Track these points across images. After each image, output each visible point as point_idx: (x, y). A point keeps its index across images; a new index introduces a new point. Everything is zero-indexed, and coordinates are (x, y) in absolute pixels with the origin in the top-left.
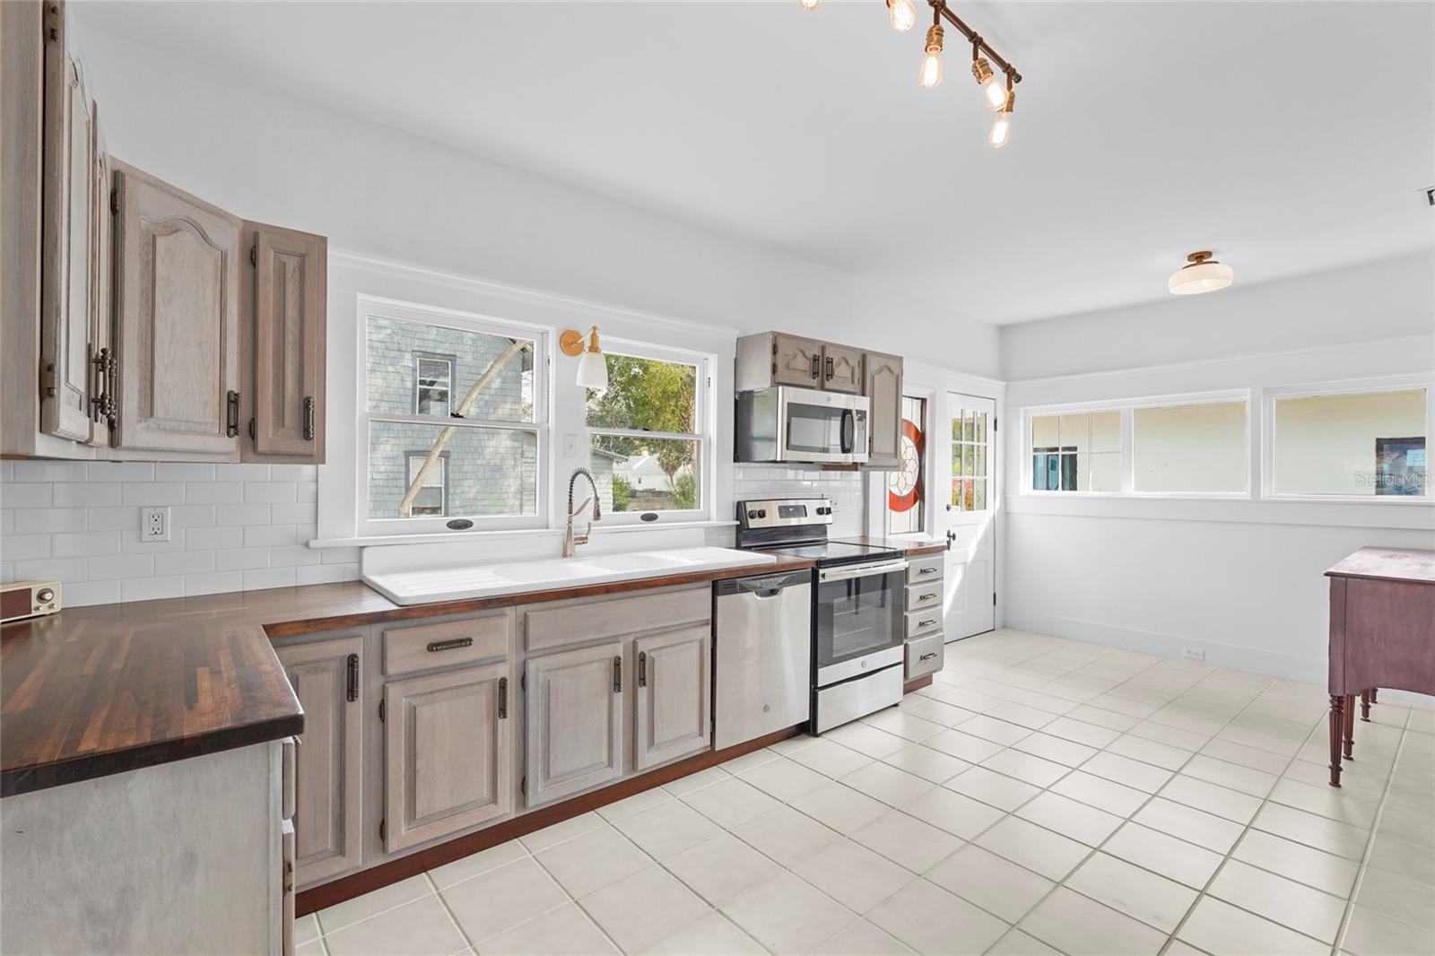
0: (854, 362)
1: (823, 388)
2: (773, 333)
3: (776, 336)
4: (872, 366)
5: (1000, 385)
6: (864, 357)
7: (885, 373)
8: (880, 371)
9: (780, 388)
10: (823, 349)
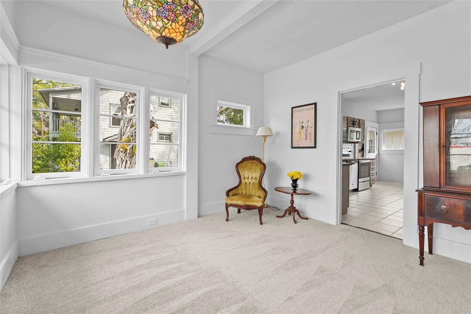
0: (358, 121)
1: (353, 127)
2: (347, 117)
3: (348, 117)
4: (361, 122)
5: (378, 124)
6: (359, 120)
7: (363, 123)
8: (362, 123)
9: (349, 127)
10: (354, 119)
